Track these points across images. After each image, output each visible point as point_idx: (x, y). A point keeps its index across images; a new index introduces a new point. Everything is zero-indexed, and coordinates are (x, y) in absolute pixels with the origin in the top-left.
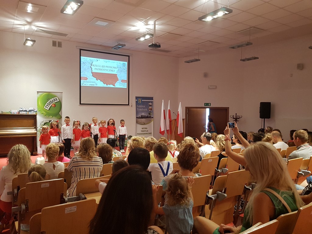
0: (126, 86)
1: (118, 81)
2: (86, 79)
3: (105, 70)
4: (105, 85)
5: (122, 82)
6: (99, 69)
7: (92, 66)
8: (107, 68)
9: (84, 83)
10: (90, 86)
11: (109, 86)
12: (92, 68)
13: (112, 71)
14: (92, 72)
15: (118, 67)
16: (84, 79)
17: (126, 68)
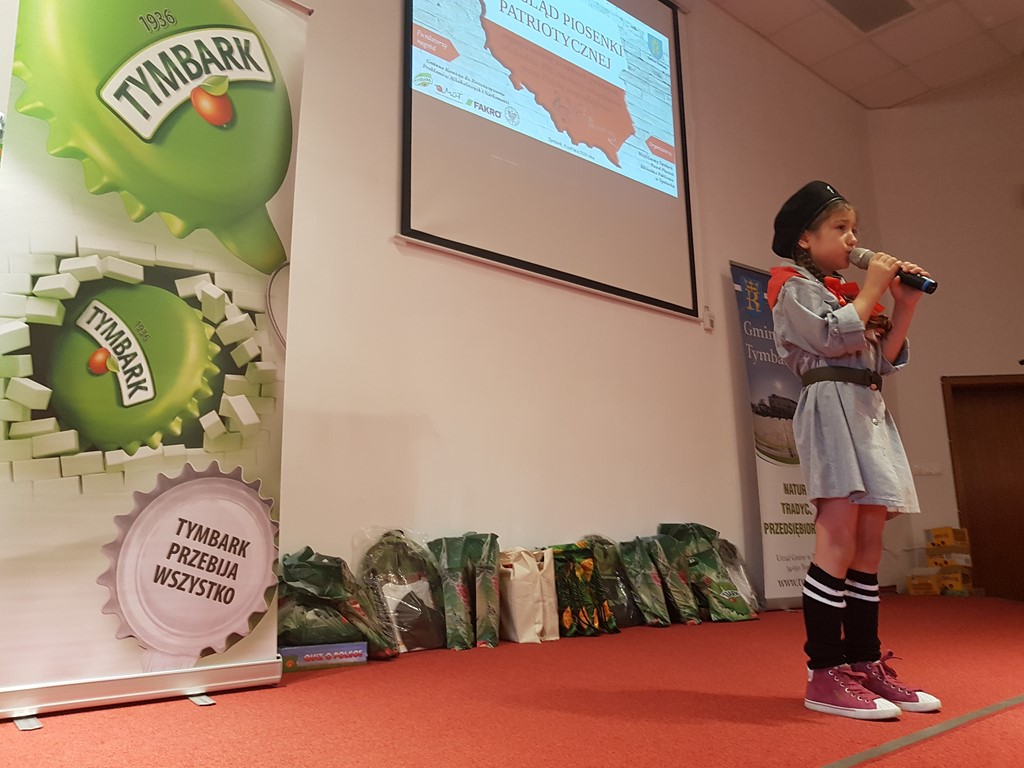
0: (675, 183)
1: (631, 139)
2: (448, 52)
3: (560, 36)
4: (562, 141)
5: (654, 152)
6: (525, 17)
8: (567, 30)
9: (437, 80)
10: (471, 109)
11: (583, 151)
13: (598, 58)
14: (482, 18)
15: (628, 49)
16: (433, 44)
17: (669, 73)
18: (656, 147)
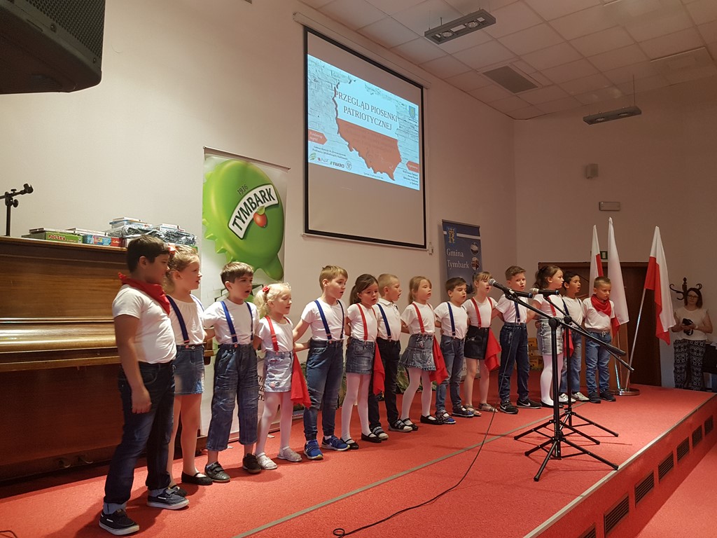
0: (418, 180)
1: (400, 164)
2: (322, 140)
3: (369, 118)
4: (368, 172)
5: (410, 169)
6: (354, 113)
7: (338, 96)
8: (374, 115)
9: (319, 155)
10: (332, 166)
11: (379, 176)
12: (337, 106)
13: (386, 125)
14: (336, 118)
15: (400, 117)
16: (316, 137)
17: (418, 125)
18: (411, 166)
